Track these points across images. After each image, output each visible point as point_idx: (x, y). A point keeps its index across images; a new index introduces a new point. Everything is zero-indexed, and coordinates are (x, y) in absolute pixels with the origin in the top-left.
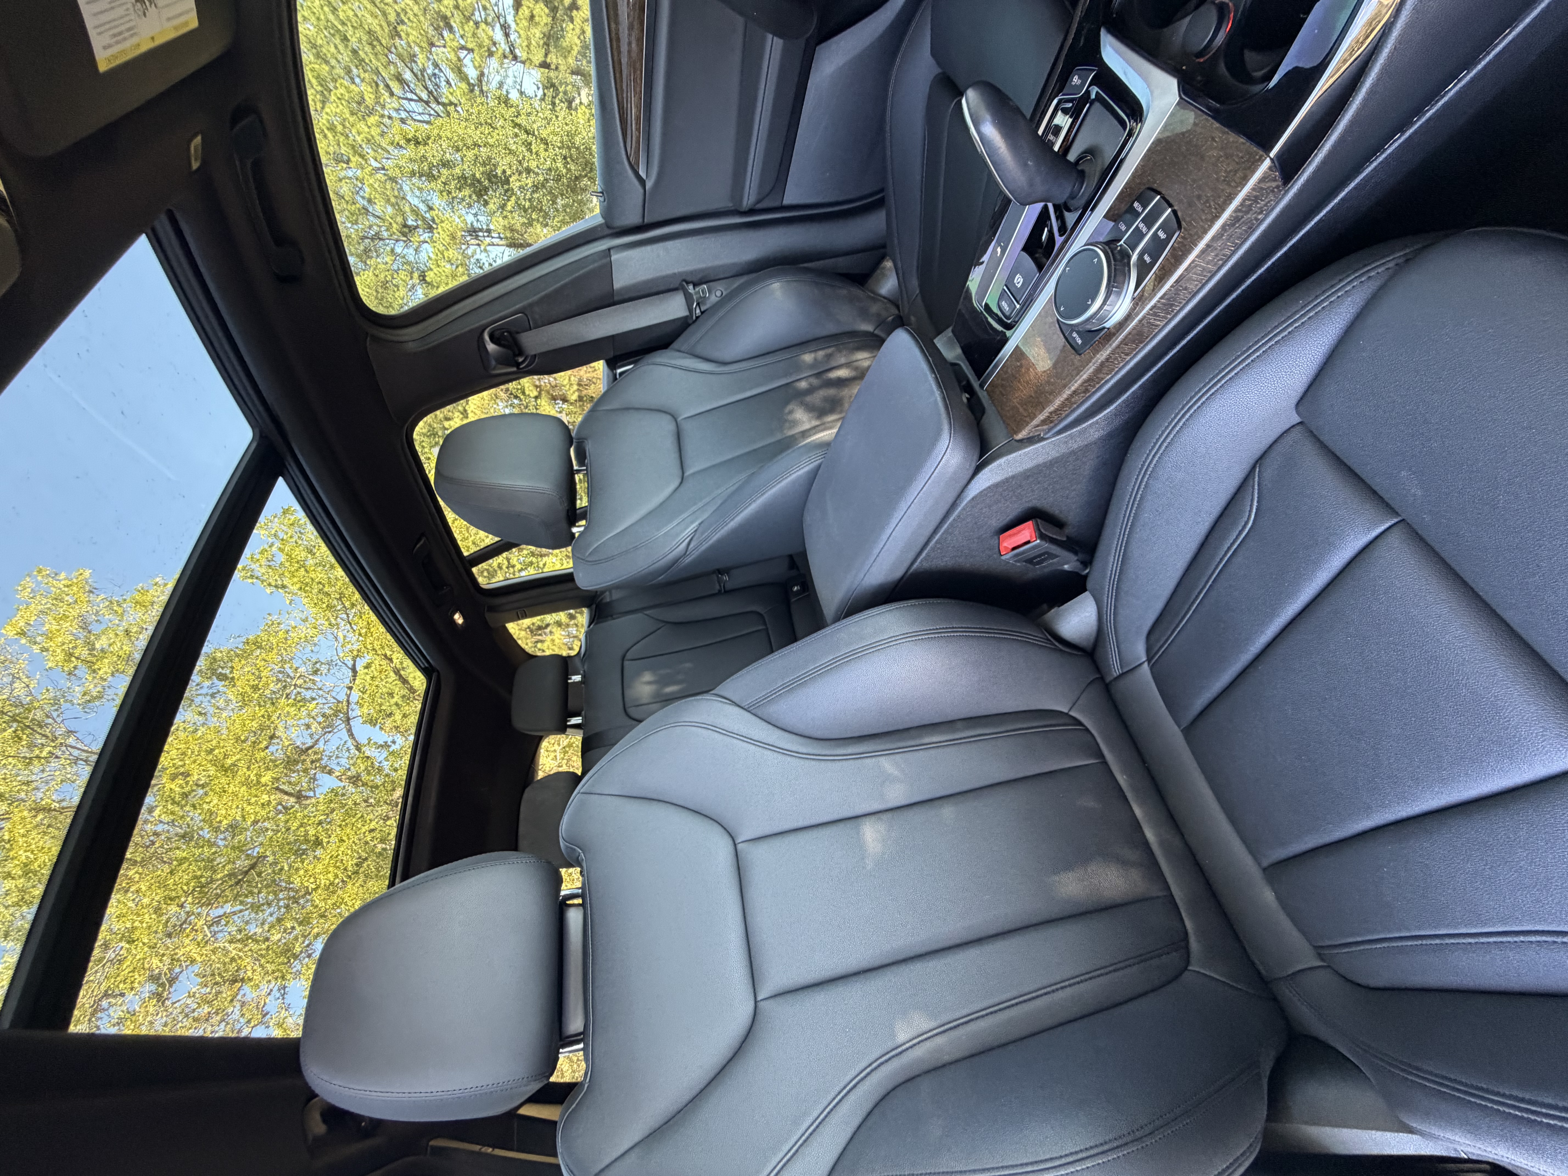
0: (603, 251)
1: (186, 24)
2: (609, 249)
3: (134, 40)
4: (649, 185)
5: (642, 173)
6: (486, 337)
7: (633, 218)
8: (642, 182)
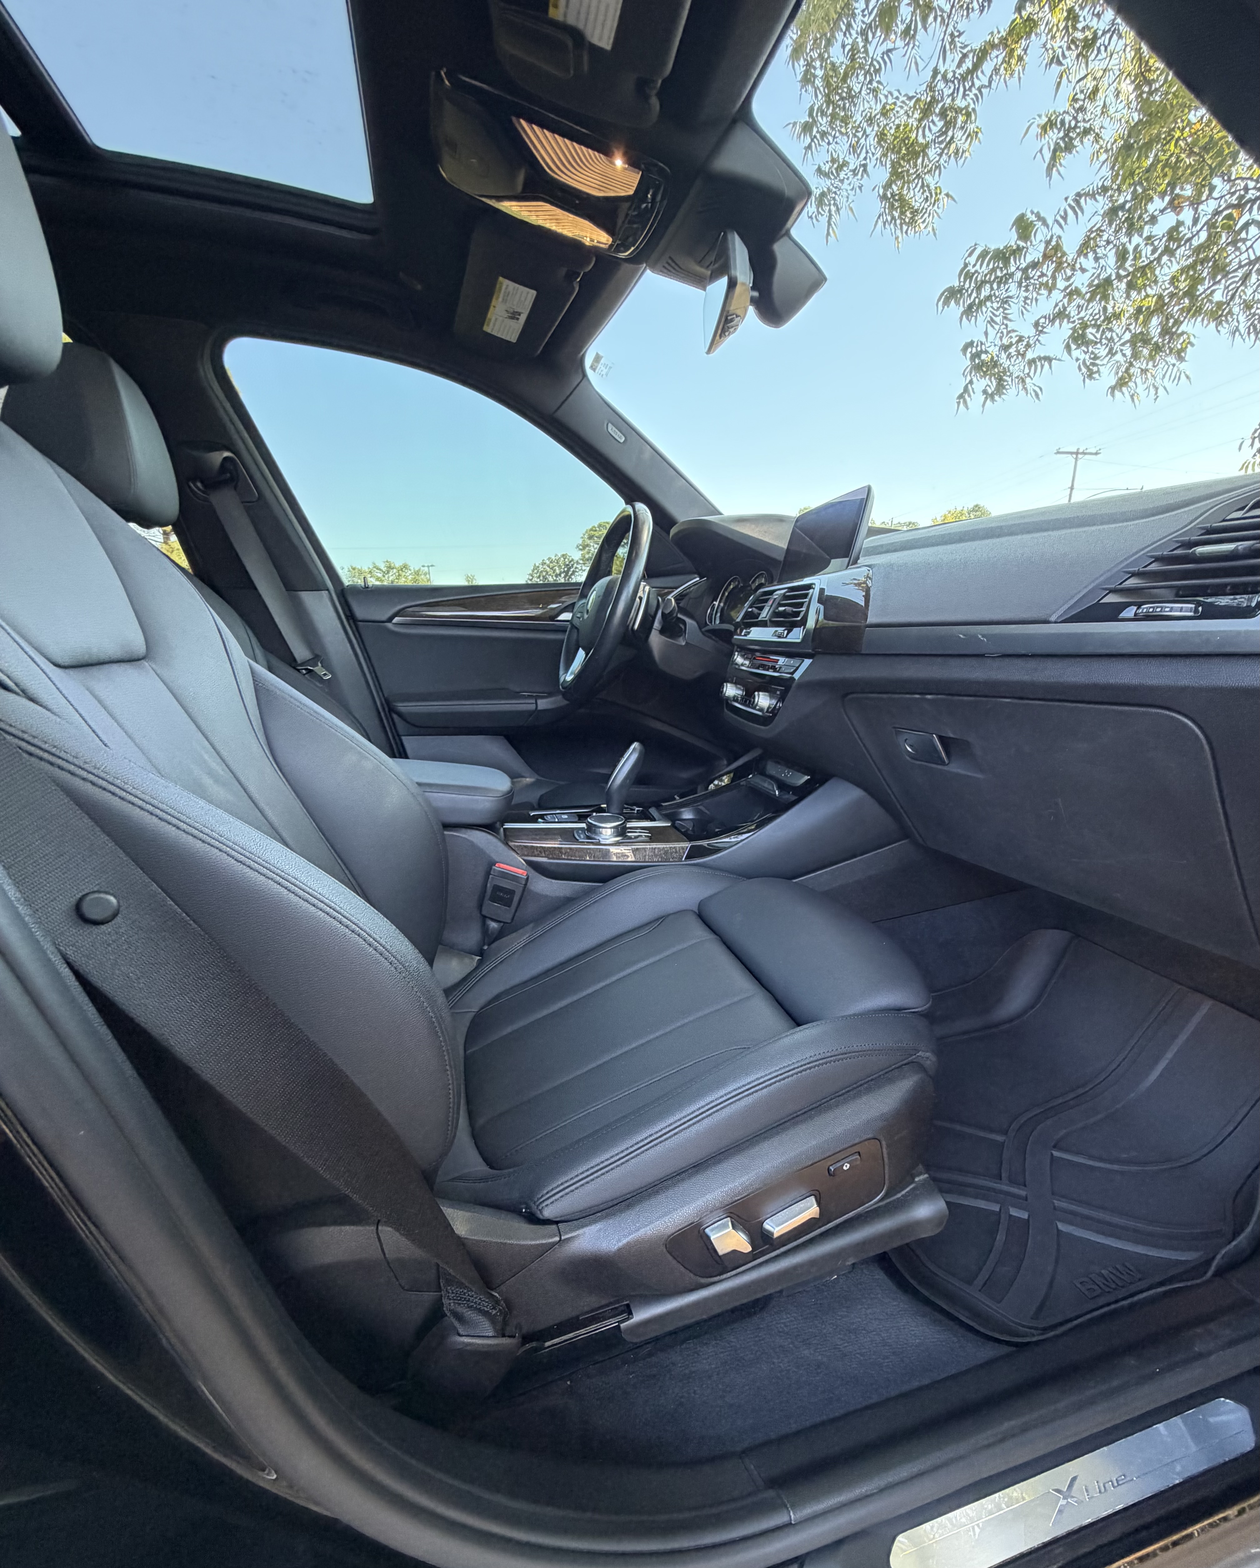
0: (326, 585)
1: (488, 325)
2: (328, 590)
3: (500, 299)
4: (389, 625)
5: (396, 620)
6: (227, 454)
7: (360, 612)
8: (390, 620)
